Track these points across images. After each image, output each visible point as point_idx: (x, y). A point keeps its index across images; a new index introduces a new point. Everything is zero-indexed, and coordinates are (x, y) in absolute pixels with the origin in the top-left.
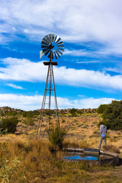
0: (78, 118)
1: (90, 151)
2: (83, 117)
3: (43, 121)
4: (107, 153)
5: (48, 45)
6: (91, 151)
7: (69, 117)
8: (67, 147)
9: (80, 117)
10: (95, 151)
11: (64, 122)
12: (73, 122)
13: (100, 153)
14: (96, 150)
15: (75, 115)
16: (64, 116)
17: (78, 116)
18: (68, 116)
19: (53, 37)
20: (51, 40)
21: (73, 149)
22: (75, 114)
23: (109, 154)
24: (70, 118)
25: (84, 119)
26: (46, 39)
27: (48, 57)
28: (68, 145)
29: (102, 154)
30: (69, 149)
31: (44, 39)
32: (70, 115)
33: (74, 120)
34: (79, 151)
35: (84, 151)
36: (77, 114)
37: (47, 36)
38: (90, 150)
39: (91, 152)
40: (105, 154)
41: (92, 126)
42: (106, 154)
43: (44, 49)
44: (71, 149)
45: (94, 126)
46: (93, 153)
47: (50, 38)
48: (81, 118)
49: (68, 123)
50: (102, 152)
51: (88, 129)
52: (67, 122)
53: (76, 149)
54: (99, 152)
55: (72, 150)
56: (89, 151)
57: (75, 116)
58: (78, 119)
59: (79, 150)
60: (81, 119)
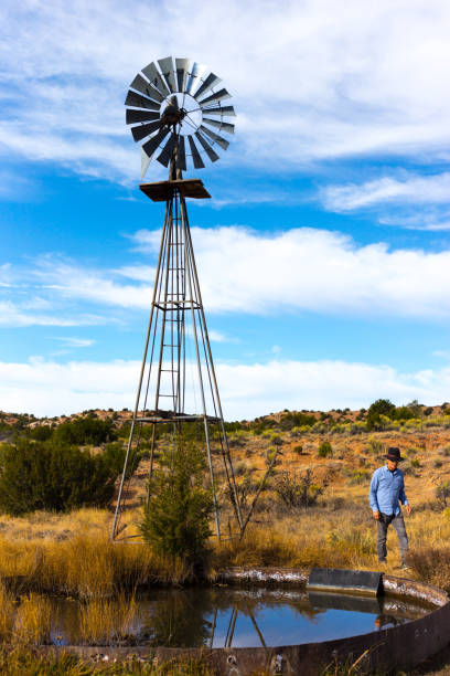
0: (388, 437)
1: (337, 584)
2: (409, 431)
3: (249, 454)
4: (412, 592)
5: (158, 107)
6: (344, 584)
7: (353, 433)
8: (231, 566)
9: (398, 430)
10: (359, 584)
11: (329, 455)
12: (367, 452)
13: (383, 594)
14: (364, 578)
15: (376, 424)
16: (335, 431)
17: (391, 429)
18: (349, 430)
19: (181, 73)
20: (170, 86)
21: (259, 573)
22: (379, 420)
23: (424, 596)
24: (356, 437)
25: (413, 437)
26: (148, 81)
27: (158, 159)
28: (234, 556)
29: (394, 597)
30: (240, 574)
31: (138, 81)
32: (356, 427)
33: (368, 446)
34: (286, 585)
35: (308, 585)
36: (388, 419)
37: (149, 69)
38: (337, 576)
39: (339, 588)
40: (405, 599)
41: (439, 465)
42: (410, 595)
43: (139, 124)
44: (251, 573)
45: (444, 467)
46: (348, 592)
47: (167, 76)
48: (399, 434)
49: (341, 458)
50: (395, 586)
51: (417, 477)
52: (338, 454)
53: (273, 573)
54: (381, 587)
55: (256, 578)
56: (332, 584)
57: (380, 430)
58: (388, 441)
59: (290, 577)
60: (399, 437)
